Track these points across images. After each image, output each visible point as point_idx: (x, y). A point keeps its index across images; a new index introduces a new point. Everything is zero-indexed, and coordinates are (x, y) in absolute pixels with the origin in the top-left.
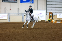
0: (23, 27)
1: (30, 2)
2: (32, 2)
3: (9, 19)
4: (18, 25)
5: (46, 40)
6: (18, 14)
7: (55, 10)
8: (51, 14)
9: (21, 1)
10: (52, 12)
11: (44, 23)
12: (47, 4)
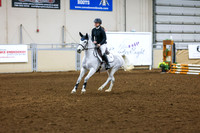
0: (74, 90)
1: (101, 6)
2: (107, 6)
3: (34, 61)
4: (61, 80)
5: (153, 130)
6: (64, 46)
7: (183, 33)
8: (168, 46)
9: (74, 4)
10: (171, 37)
11: (146, 73)
12: (155, 14)
